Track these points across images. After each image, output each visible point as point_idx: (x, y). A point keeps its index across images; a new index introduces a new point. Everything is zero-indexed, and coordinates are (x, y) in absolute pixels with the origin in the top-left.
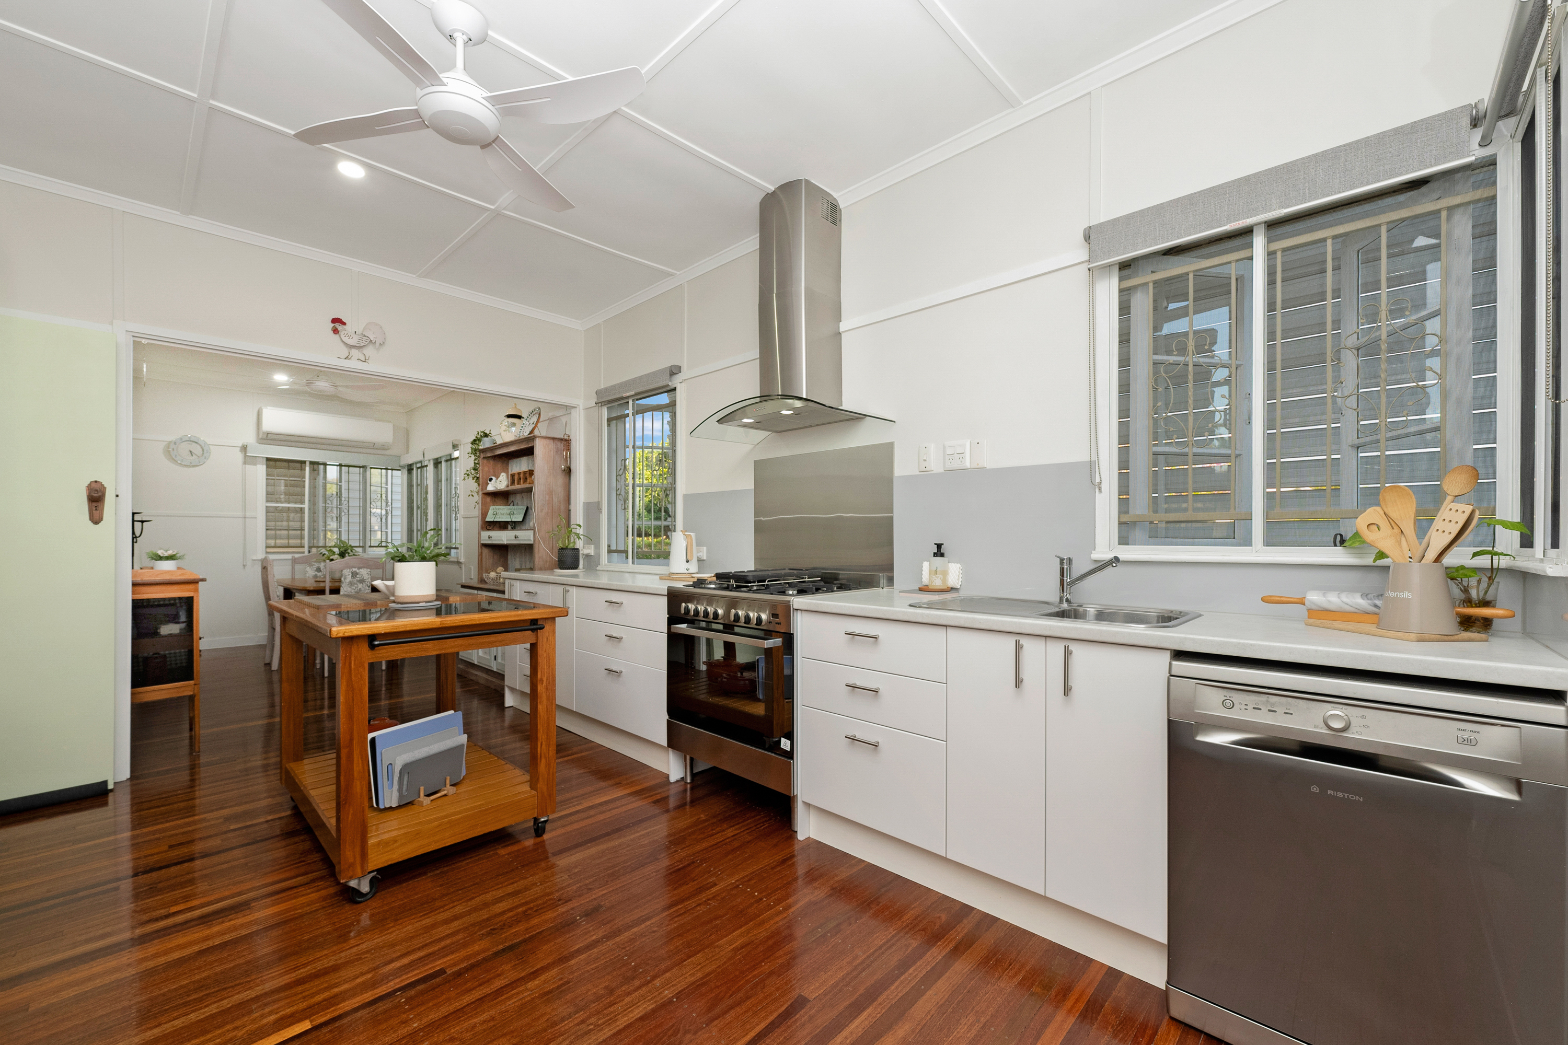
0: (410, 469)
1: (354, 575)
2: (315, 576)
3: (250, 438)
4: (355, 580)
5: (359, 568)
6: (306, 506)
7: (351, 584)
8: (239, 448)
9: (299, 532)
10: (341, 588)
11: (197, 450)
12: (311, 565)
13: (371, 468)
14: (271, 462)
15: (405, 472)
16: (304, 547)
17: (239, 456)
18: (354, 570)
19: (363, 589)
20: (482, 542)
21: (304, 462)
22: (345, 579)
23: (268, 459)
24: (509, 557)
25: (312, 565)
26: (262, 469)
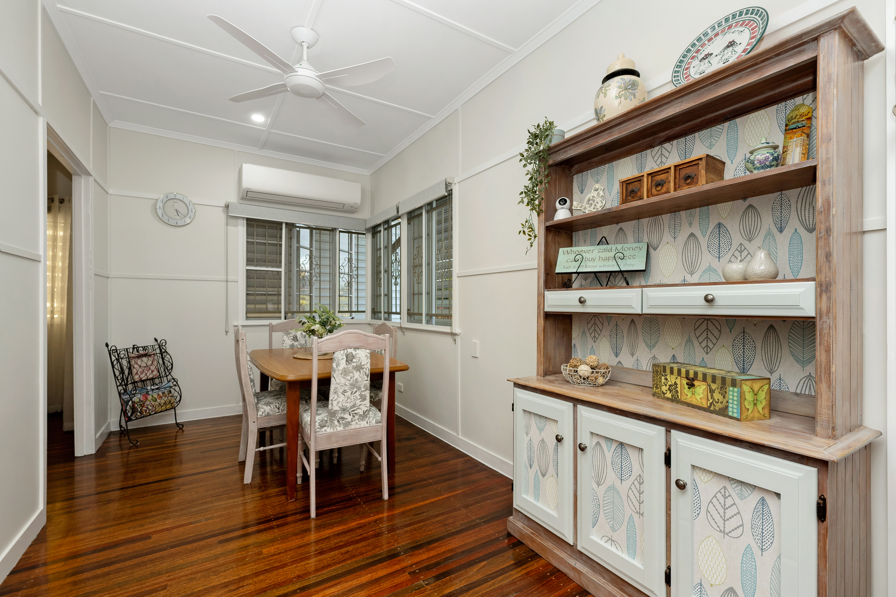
0: (374, 230)
1: (349, 359)
2: (292, 346)
3: (233, 198)
4: (350, 366)
5: (356, 348)
6: (282, 270)
7: (345, 372)
8: (222, 208)
9: (276, 297)
10: (332, 380)
11: (183, 209)
12: (287, 334)
13: (340, 232)
14: (251, 223)
15: (369, 236)
16: (281, 312)
17: (221, 217)
18: (350, 351)
19: (360, 379)
20: (547, 309)
21: (281, 224)
22: (338, 365)
23: (248, 219)
24: (574, 334)
25: (289, 334)
26: (241, 230)
